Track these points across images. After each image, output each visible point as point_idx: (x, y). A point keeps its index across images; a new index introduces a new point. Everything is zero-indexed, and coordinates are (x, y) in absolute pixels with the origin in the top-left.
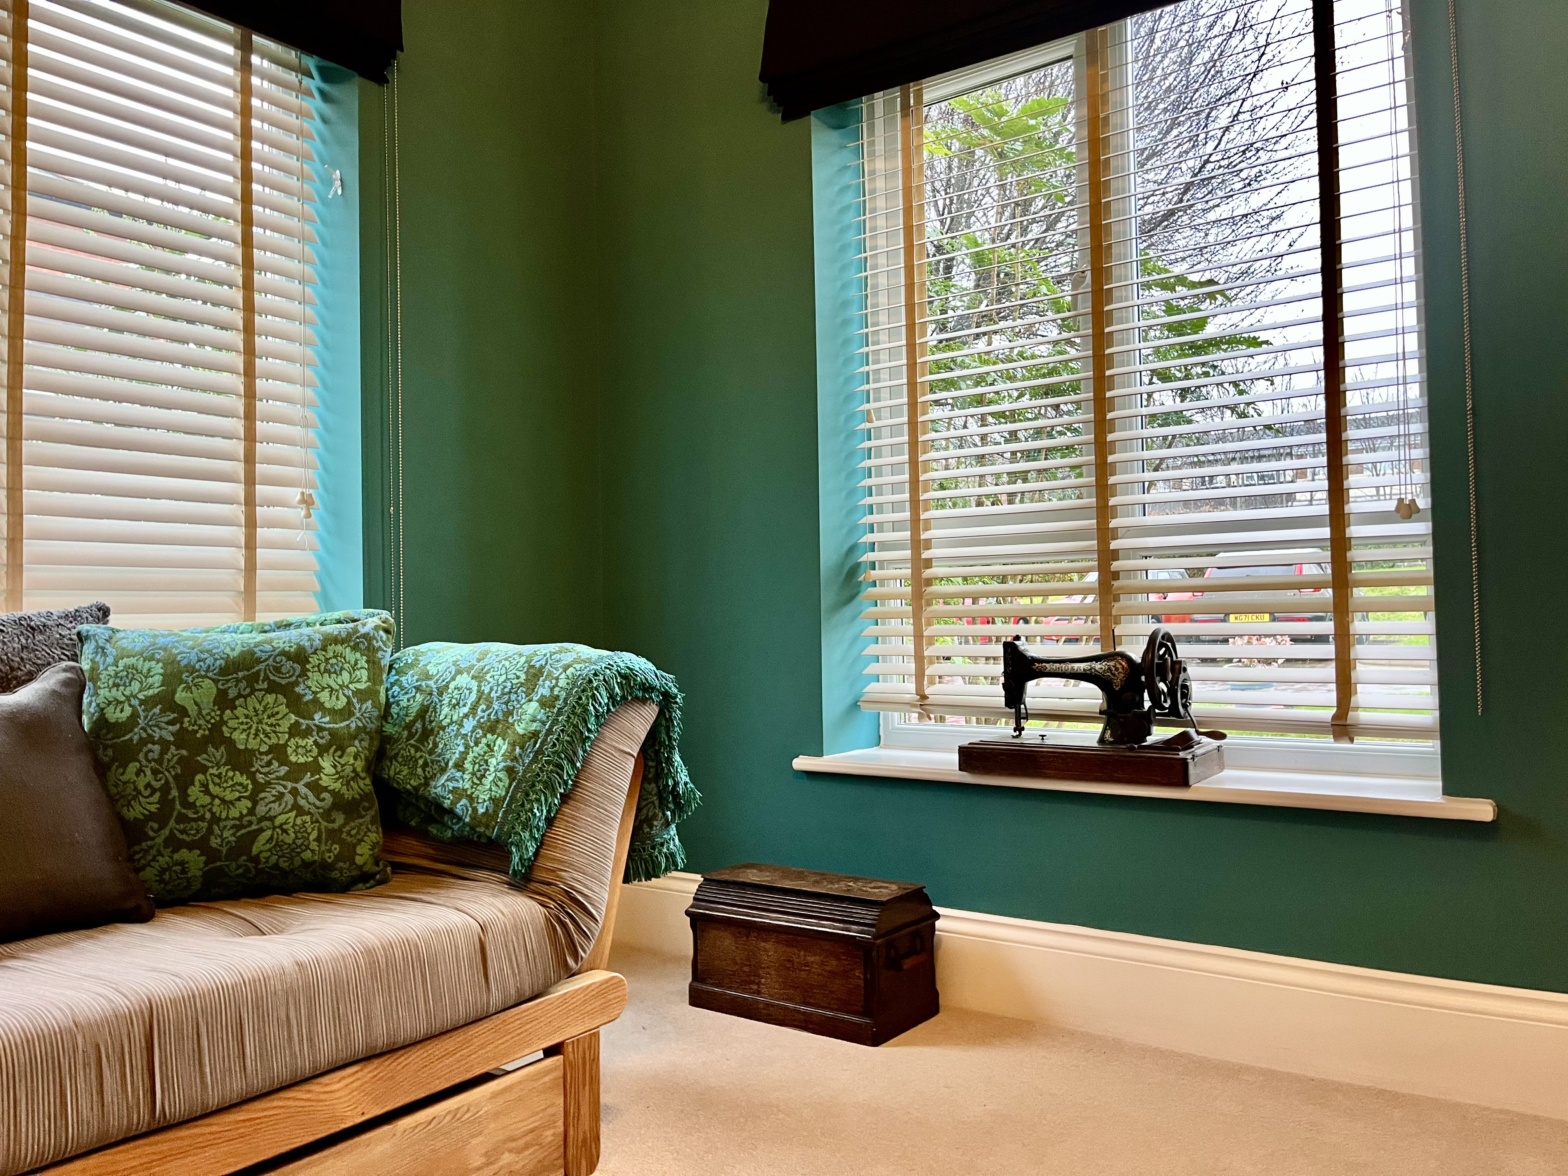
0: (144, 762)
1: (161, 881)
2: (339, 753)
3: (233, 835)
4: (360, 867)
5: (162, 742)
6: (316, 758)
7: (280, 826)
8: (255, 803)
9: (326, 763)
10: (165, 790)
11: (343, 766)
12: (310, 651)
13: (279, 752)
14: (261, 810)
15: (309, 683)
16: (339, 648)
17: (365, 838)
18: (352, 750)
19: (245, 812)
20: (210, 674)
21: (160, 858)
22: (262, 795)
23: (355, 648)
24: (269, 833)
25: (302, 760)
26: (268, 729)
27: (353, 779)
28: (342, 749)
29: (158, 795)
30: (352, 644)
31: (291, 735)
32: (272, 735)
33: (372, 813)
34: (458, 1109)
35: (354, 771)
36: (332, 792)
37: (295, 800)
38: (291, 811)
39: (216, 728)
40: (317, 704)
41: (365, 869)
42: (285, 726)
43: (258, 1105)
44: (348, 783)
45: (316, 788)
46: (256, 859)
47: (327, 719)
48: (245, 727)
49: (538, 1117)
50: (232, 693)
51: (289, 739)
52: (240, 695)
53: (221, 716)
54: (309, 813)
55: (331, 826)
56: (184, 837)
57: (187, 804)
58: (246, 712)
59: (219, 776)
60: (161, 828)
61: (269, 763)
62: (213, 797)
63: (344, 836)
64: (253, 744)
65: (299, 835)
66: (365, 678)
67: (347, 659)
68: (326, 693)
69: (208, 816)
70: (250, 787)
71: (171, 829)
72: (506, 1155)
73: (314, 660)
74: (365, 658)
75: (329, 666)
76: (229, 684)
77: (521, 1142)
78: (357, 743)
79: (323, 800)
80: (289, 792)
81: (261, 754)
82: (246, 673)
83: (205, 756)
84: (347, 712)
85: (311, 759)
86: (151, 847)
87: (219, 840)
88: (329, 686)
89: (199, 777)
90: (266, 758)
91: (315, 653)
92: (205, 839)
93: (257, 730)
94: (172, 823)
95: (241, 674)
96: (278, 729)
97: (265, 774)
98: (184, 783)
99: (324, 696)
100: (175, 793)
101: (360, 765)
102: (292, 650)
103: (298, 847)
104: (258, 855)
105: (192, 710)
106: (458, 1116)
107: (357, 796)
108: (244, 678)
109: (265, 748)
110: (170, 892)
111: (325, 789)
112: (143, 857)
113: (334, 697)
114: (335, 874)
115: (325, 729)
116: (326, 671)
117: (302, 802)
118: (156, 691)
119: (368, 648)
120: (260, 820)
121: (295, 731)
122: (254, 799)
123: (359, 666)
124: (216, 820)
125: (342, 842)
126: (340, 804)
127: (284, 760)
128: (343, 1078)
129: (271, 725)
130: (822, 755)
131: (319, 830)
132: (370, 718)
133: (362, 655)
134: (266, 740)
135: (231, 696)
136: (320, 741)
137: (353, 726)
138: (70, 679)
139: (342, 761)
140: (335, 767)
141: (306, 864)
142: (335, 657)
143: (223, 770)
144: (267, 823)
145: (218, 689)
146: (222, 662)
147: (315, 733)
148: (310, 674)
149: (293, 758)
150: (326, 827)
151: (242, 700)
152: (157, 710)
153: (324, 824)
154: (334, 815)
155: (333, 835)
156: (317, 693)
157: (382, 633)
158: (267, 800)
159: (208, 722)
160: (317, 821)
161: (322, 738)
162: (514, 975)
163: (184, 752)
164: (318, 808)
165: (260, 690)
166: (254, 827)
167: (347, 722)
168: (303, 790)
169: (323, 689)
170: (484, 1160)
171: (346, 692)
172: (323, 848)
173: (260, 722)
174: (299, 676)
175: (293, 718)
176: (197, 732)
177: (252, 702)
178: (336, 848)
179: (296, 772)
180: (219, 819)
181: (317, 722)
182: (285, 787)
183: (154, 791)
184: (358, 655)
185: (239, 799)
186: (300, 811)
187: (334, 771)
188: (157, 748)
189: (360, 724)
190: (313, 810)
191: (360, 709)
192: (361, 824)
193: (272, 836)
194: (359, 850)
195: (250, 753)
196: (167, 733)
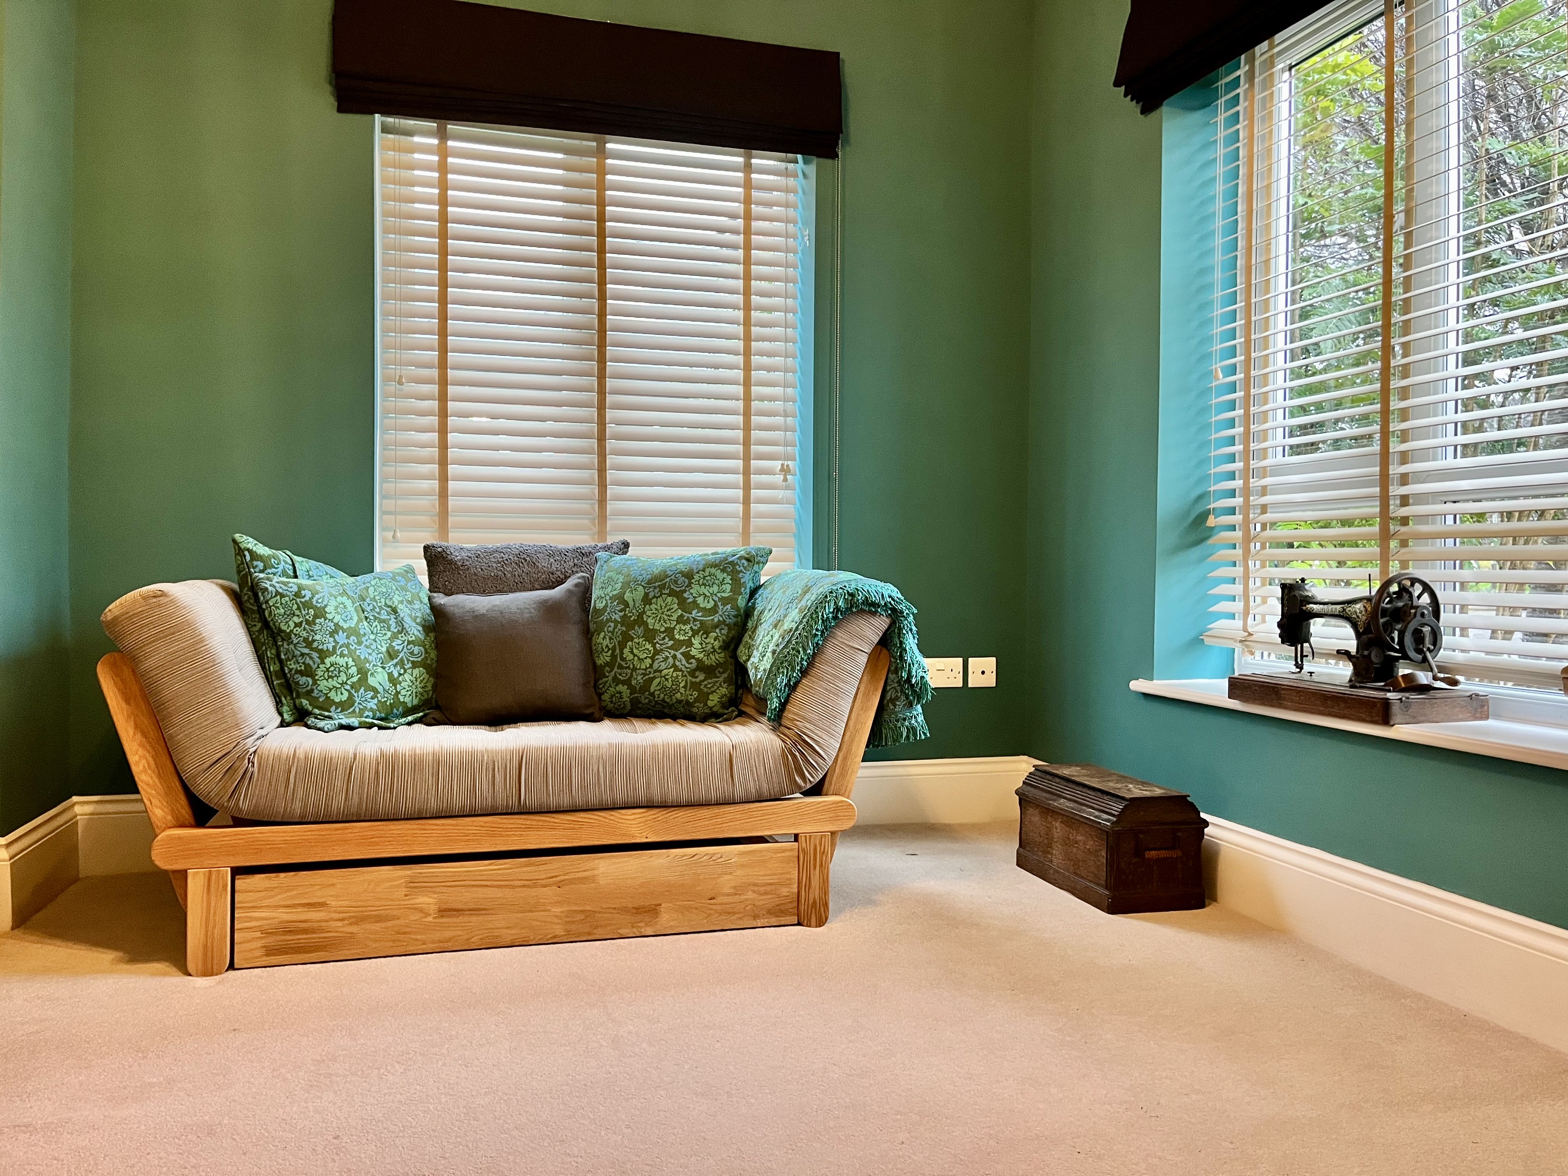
0: (607, 633)
1: (612, 702)
2: (705, 636)
3: (642, 678)
4: (711, 708)
5: (615, 621)
6: (690, 637)
7: (664, 677)
8: (653, 661)
9: (696, 641)
10: (614, 649)
11: (706, 644)
12: (695, 571)
13: (669, 632)
14: (656, 666)
15: (692, 591)
16: (713, 570)
17: (718, 691)
18: (713, 635)
19: (648, 666)
20: (643, 584)
21: (610, 688)
22: (657, 657)
23: (723, 570)
24: (658, 680)
25: (682, 638)
26: (666, 618)
27: (712, 652)
28: (707, 633)
29: (610, 651)
30: (721, 567)
31: (678, 622)
32: (668, 622)
33: (726, 675)
34: (714, 854)
35: (713, 648)
36: (698, 660)
37: (674, 662)
38: (671, 668)
39: (641, 615)
40: (695, 604)
41: (715, 709)
42: (675, 617)
43: (582, 814)
44: (708, 655)
45: (687, 656)
46: (652, 694)
47: (700, 614)
48: (655, 616)
49: (776, 877)
50: (651, 595)
51: (676, 625)
52: (654, 597)
53: (644, 608)
54: (681, 670)
55: (694, 680)
56: (620, 677)
57: (623, 659)
58: (656, 607)
59: (638, 644)
60: (611, 671)
61: (664, 639)
62: (635, 655)
63: (702, 687)
64: (657, 627)
65: (674, 683)
66: (728, 590)
67: (718, 577)
68: (702, 598)
69: (631, 666)
70: (652, 652)
71: (615, 673)
72: (750, 893)
73: (696, 577)
74: (730, 577)
75: (705, 581)
76: (651, 590)
77: (762, 889)
78: (717, 630)
79: (691, 663)
80: (672, 657)
81: (661, 632)
82: (660, 583)
83: (633, 631)
84: (714, 610)
85: (687, 638)
86: (607, 682)
87: (635, 681)
88: (704, 594)
89: (630, 643)
90: (663, 636)
91: (698, 573)
92: (630, 679)
93: (660, 618)
94: (616, 669)
95: (657, 584)
96: (671, 618)
97: (661, 645)
98: (622, 645)
99: (700, 600)
100: (618, 651)
101: (717, 644)
102: (686, 570)
103: (674, 690)
104: (654, 692)
105: (631, 603)
106: (714, 858)
107: (714, 664)
108: (659, 586)
109: (663, 629)
110: (617, 709)
111: (693, 657)
112: (604, 687)
113: (706, 601)
114: (695, 710)
115: (698, 620)
116: (703, 584)
117: (678, 663)
118: (618, 592)
119: (732, 571)
120: (655, 672)
121: (680, 620)
122: (653, 659)
123: (725, 582)
124: (635, 669)
125: (700, 691)
126: (701, 667)
127: (672, 638)
128: (634, 814)
129: (668, 616)
130: (1152, 680)
131: (686, 681)
132: (728, 616)
133: (728, 575)
134: (664, 624)
135: (650, 597)
136: (694, 628)
137: (716, 620)
138: (579, 583)
139: (707, 641)
140: (701, 644)
141: (679, 702)
142: (709, 576)
143: (641, 640)
144: (657, 674)
145: (645, 592)
146: (650, 576)
147: (691, 622)
148: (693, 585)
149: (677, 637)
150: (690, 680)
151: (655, 599)
152: (615, 603)
153: (689, 678)
154: (697, 673)
155: (695, 686)
156: (696, 597)
157: (744, 561)
158: (659, 660)
159: (638, 611)
160: (686, 676)
161: (695, 625)
162: (754, 781)
163: (624, 629)
164: (687, 668)
165: (665, 594)
166: (651, 676)
167: (712, 617)
168: (679, 656)
169: (700, 595)
170: (732, 891)
171: (714, 598)
172: (688, 693)
173: (663, 613)
174: (686, 587)
175: (680, 612)
176: (631, 617)
177: (660, 601)
178: (695, 694)
179: (678, 645)
180: (637, 669)
181: (693, 616)
182: (670, 653)
183: (609, 650)
184: (725, 575)
185: (646, 658)
186: (676, 669)
187: (700, 647)
188: (612, 625)
189: (721, 619)
190: (684, 669)
191: (723, 609)
192: (716, 682)
193: (660, 682)
194: (711, 697)
195: (655, 632)
196: (617, 617)
